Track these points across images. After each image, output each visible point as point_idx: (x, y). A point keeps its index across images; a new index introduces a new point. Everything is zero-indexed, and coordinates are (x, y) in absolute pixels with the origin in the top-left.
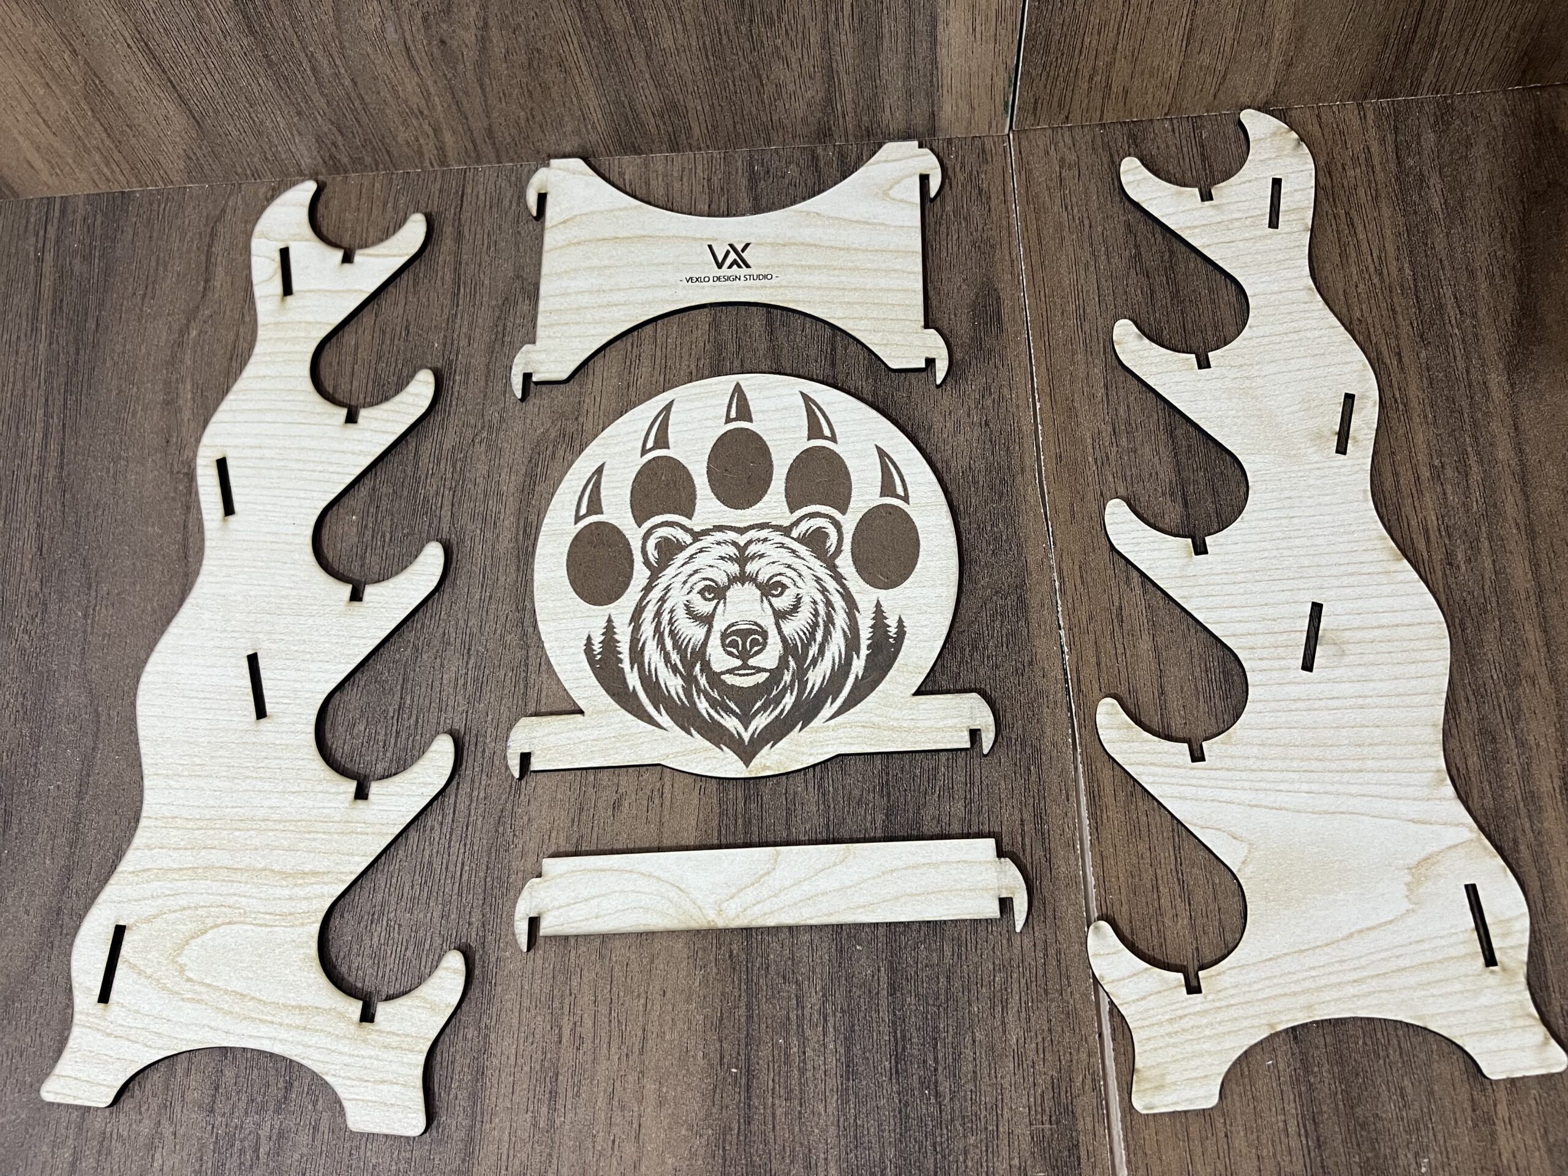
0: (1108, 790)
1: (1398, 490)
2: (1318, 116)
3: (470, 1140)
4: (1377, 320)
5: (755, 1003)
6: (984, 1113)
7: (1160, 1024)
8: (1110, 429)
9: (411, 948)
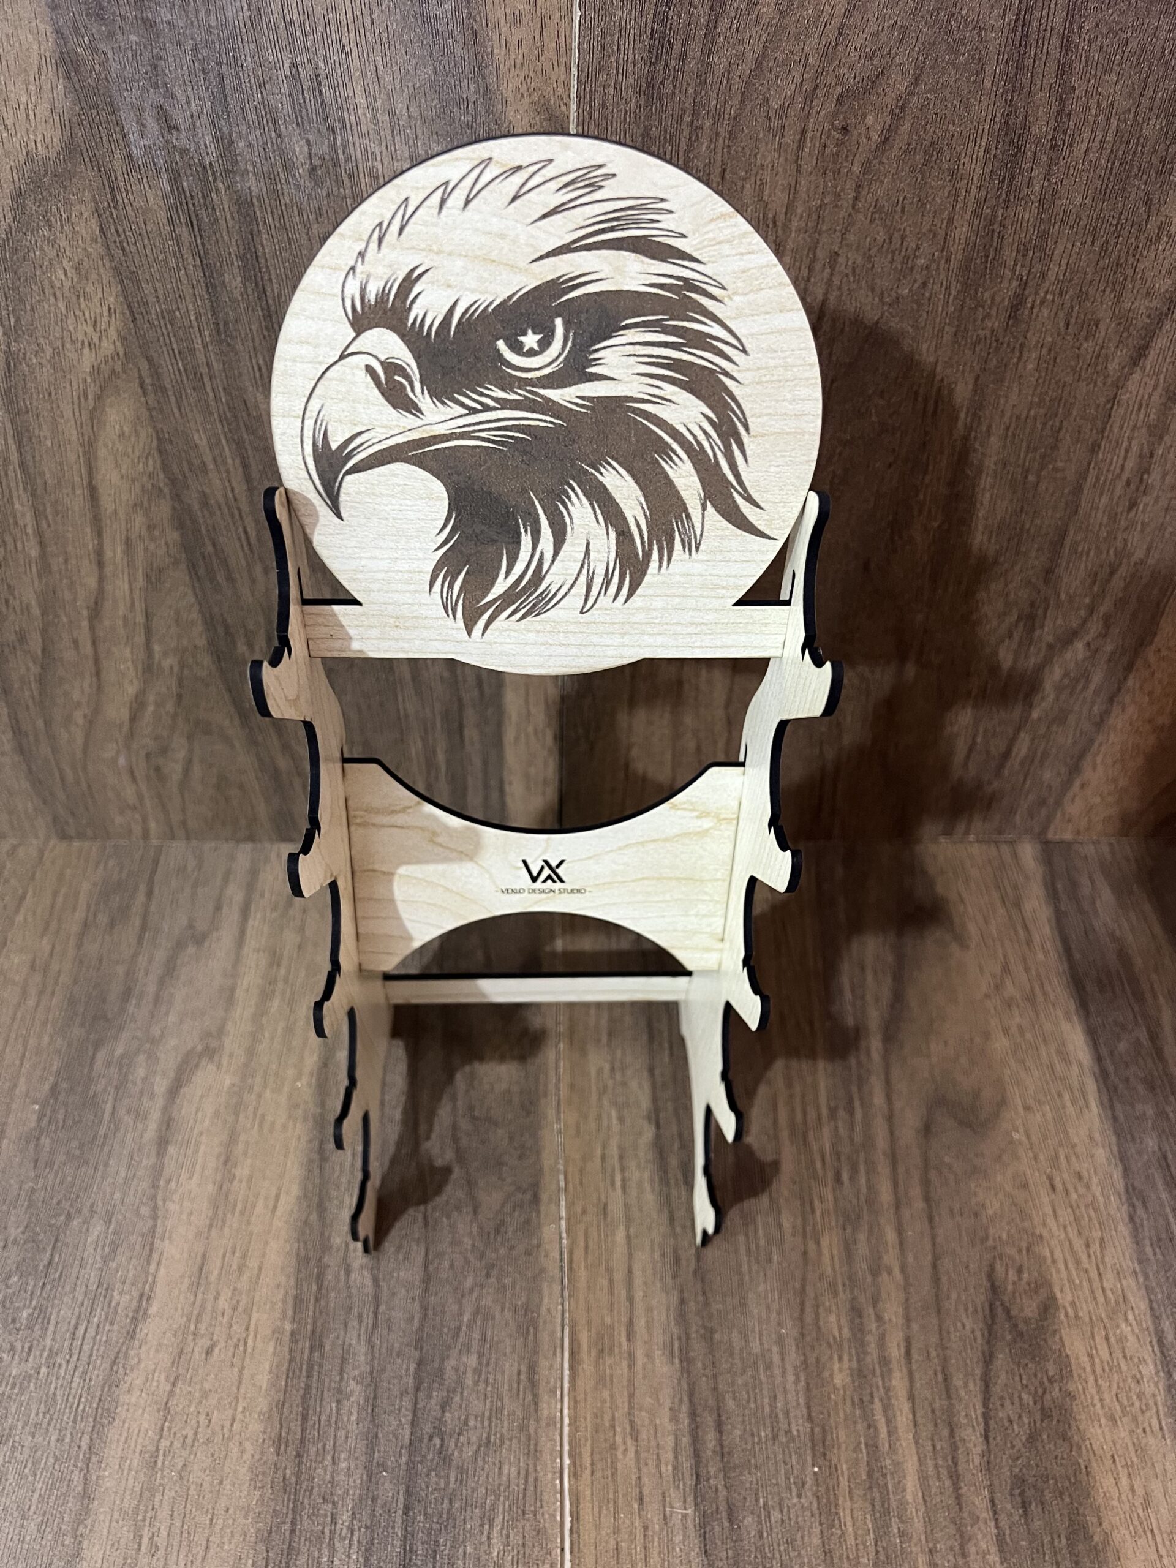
5: (299, 1519)
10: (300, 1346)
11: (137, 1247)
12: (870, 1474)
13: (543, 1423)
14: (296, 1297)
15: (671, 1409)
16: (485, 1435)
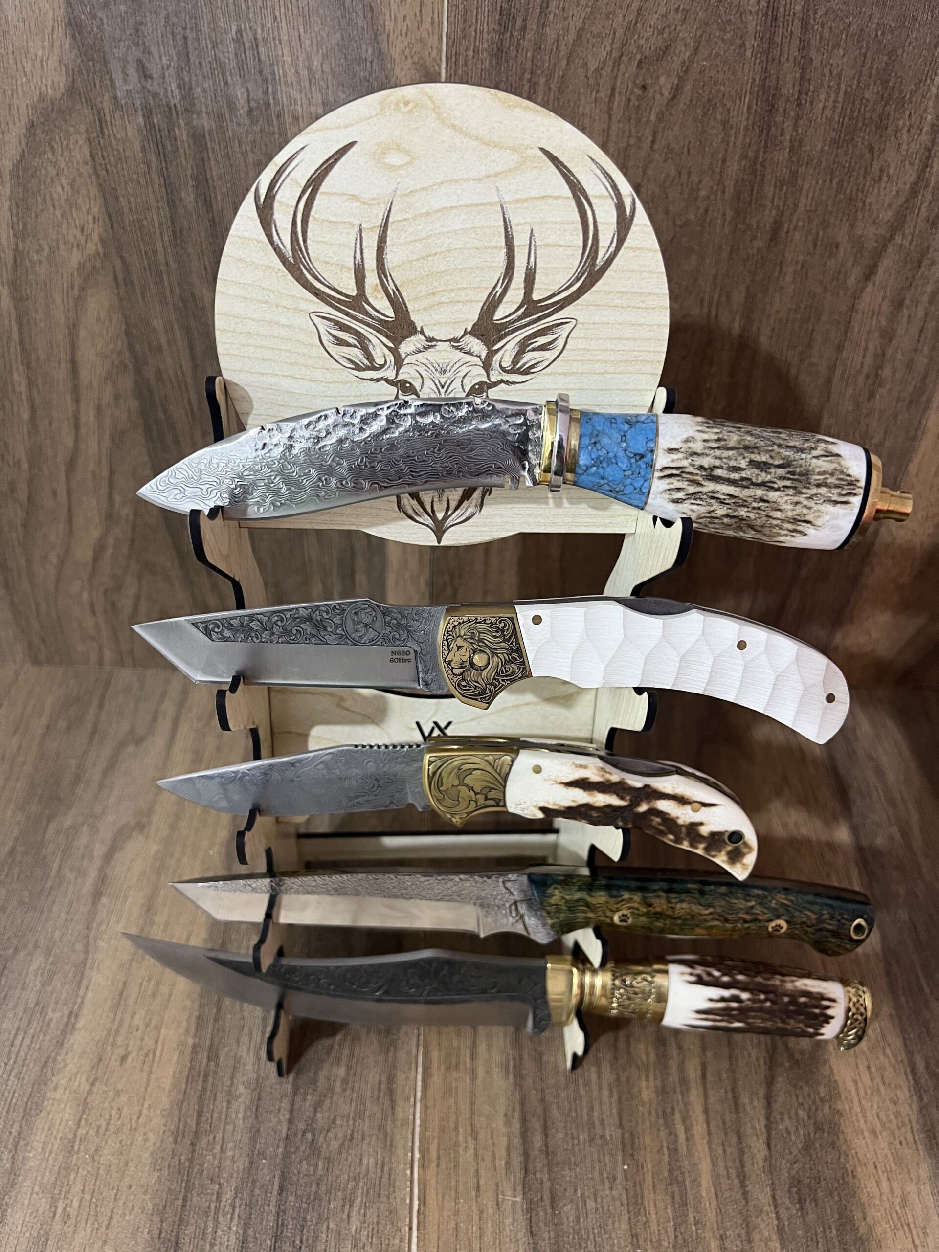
10: (199, 1057)
11: (71, 974)
12: (671, 1171)
13: (399, 1123)
14: (199, 1017)
15: (506, 1115)
16: (349, 1132)
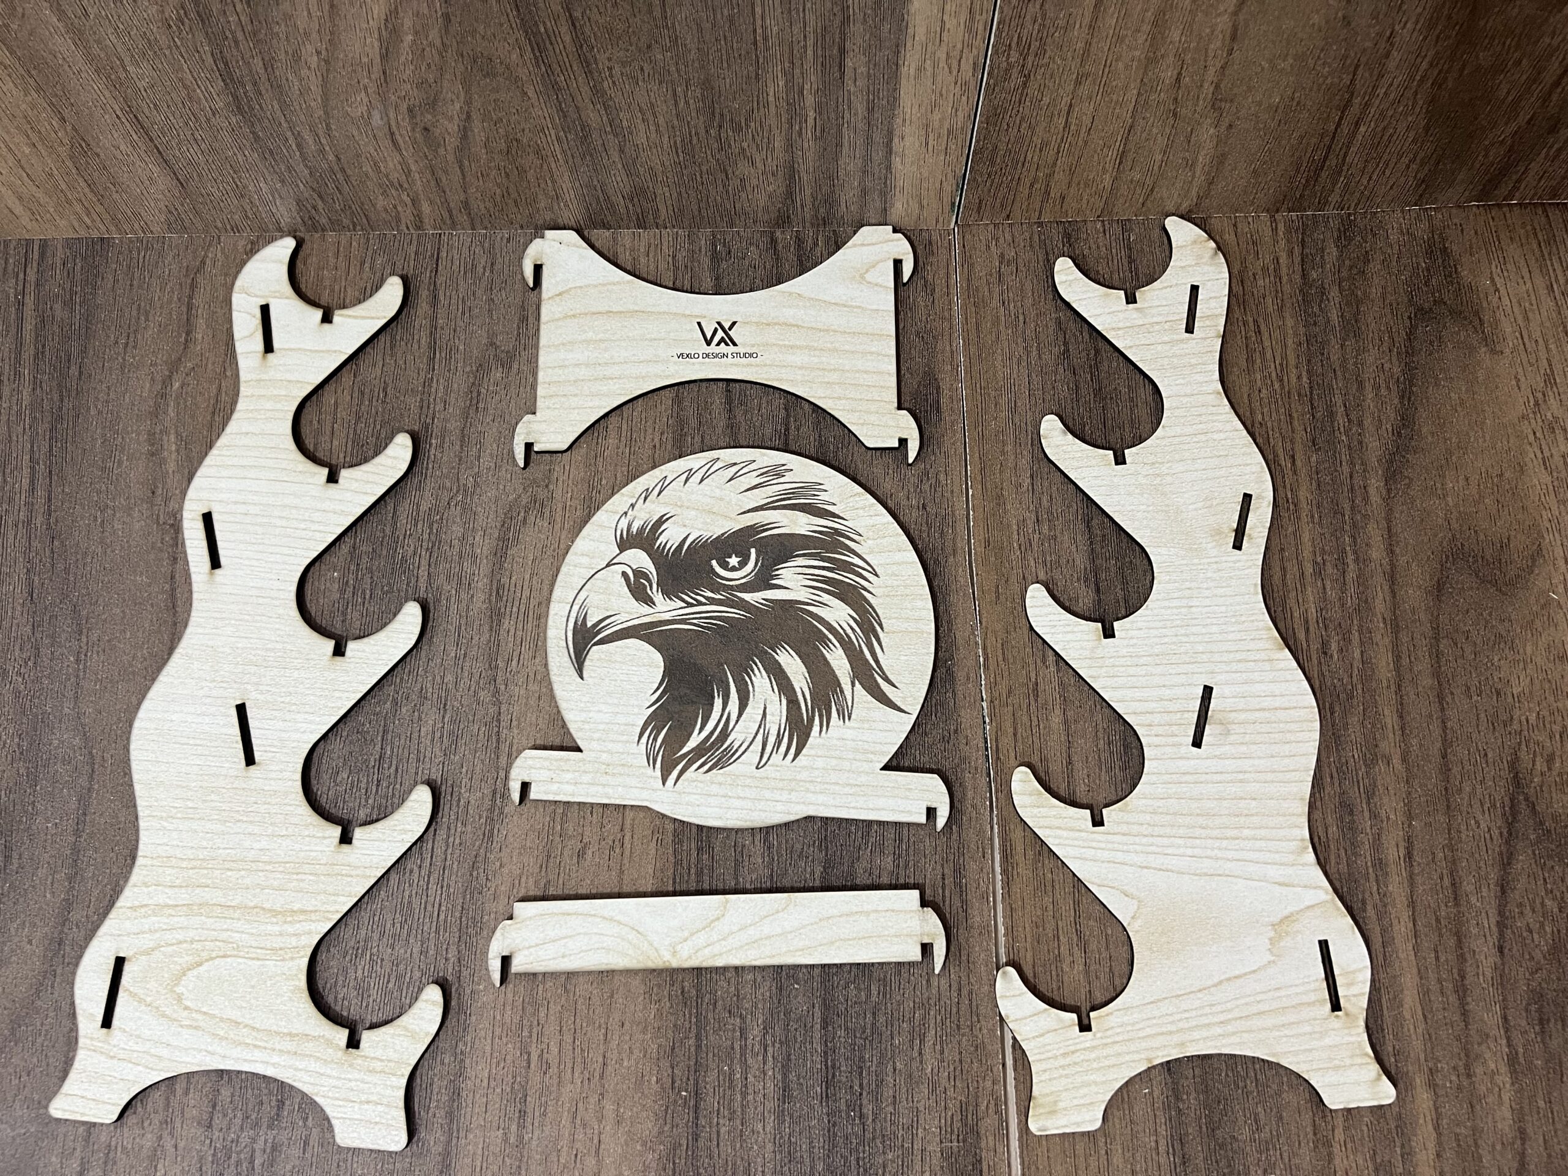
0: (1020, 849)
1: (1284, 584)
2: (1235, 225)
3: (446, 1154)
4: (1275, 424)
5: (704, 1034)
6: (901, 1132)
7: (1056, 1057)
8: (1033, 517)
9: (393, 980)
